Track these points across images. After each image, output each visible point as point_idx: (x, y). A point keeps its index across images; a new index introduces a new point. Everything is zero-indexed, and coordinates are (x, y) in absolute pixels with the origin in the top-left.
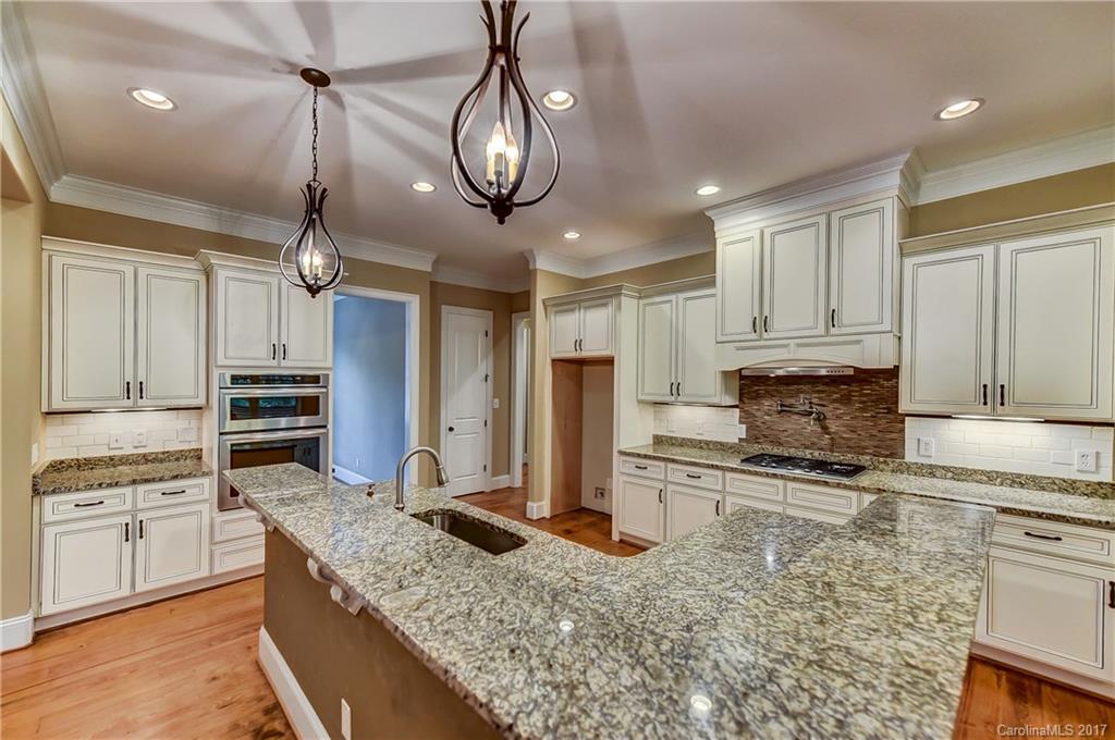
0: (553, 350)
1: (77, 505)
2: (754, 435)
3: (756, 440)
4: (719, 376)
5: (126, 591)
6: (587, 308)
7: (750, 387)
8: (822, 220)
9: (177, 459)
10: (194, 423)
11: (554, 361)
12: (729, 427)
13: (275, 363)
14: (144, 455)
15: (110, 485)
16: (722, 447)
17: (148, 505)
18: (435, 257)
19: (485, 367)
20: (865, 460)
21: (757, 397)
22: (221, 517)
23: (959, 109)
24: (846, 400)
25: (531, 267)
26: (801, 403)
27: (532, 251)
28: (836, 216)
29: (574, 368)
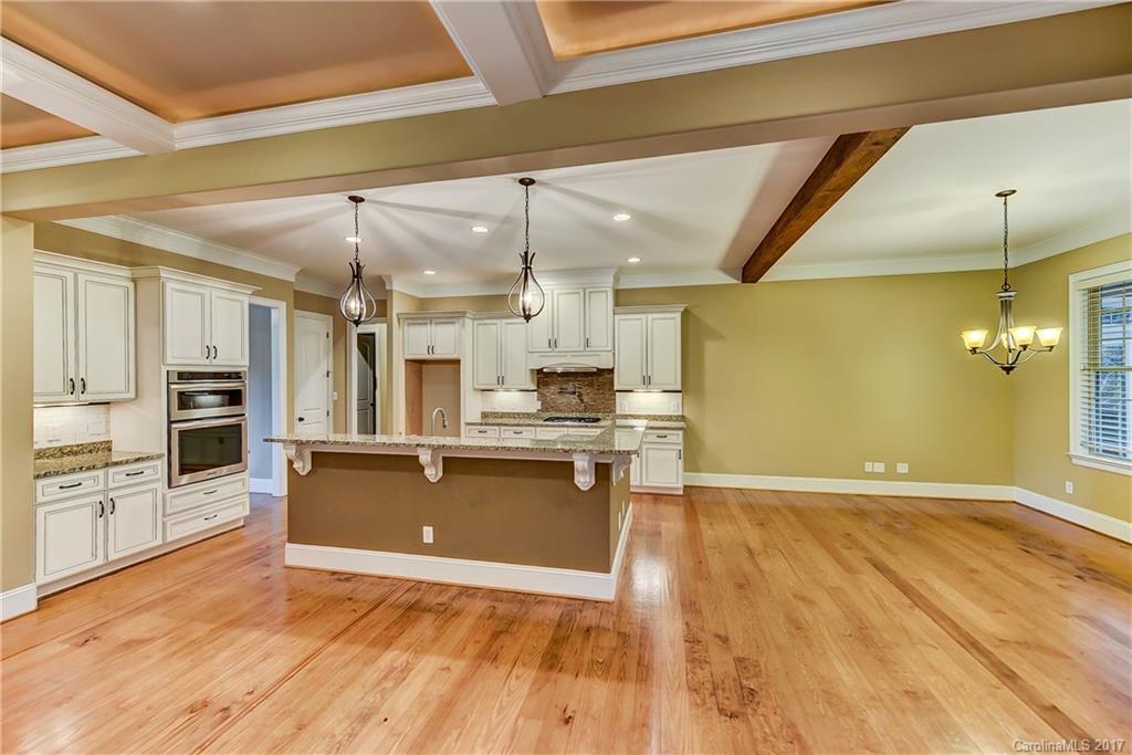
0: (406, 352)
1: (61, 487)
2: (545, 408)
3: (547, 410)
4: (528, 373)
5: (100, 561)
6: (437, 323)
7: (543, 378)
8: (581, 291)
9: (90, 451)
10: (102, 418)
11: (406, 361)
12: (531, 404)
13: (208, 362)
14: (61, 449)
15: (88, 468)
16: (528, 415)
17: (117, 485)
18: (298, 270)
19: (326, 364)
20: (600, 415)
21: (546, 384)
22: (171, 493)
23: (634, 260)
24: (591, 385)
25: (387, 288)
26: (570, 387)
27: (389, 277)
28: (588, 291)
29: (417, 366)
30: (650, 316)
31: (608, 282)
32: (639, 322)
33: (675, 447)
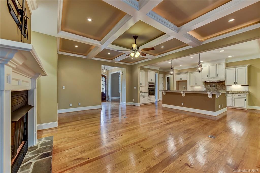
0: (176, 79)
1: (141, 94)
2: (207, 90)
4: (202, 82)
5: (144, 103)
6: (182, 74)
7: (206, 83)
8: (216, 65)
11: (176, 81)
12: (203, 89)
18: (160, 68)
19: (162, 82)
21: (207, 85)
22: (148, 97)
23: (230, 56)
24: (219, 85)
26: (213, 85)
28: (217, 64)
29: (178, 82)
30: (236, 68)
31: (224, 62)
32: (233, 70)
33: (244, 98)
